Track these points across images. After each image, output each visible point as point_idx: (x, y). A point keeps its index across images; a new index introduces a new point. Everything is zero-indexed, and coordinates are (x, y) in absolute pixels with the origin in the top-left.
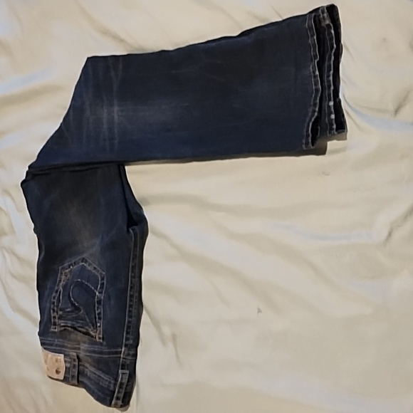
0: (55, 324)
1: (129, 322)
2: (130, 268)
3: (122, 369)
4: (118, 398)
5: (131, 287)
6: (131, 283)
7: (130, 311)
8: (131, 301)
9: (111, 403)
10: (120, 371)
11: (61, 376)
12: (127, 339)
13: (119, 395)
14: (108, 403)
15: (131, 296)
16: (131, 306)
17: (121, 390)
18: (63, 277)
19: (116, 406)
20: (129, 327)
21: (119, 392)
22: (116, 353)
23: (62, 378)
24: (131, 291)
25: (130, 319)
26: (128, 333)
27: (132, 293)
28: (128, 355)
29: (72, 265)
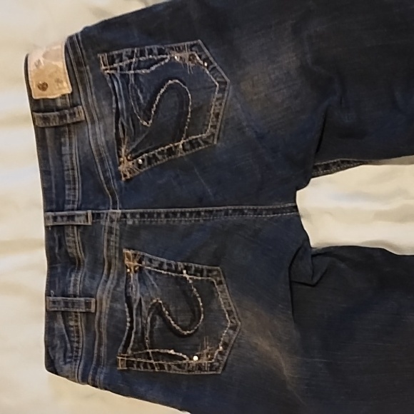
0: (112, 61)
1: (159, 214)
2: (240, 207)
3: (93, 214)
4: (55, 218)
5: (211, 212)
6: (217, 211)
7: (175, 214)
8: (191, 213)
9: (48, 211)
10: (90, 212)
11: (37, 95)
12: (133, 215)
13: (59, 219)
14: (48, 208)
15: (198, 213)
16: (183, 214)
17: (65, 219)
18: (186, 54)
19: (46, 218)
20: (151, 215)
21: (62, 217)
22: (115, 203)
23: (35, 97)
24: (206, 211)
25: (163, 216)
26: (142, 215)
27: (203, 213)
28: (112, 221)
29: (210, 63)
